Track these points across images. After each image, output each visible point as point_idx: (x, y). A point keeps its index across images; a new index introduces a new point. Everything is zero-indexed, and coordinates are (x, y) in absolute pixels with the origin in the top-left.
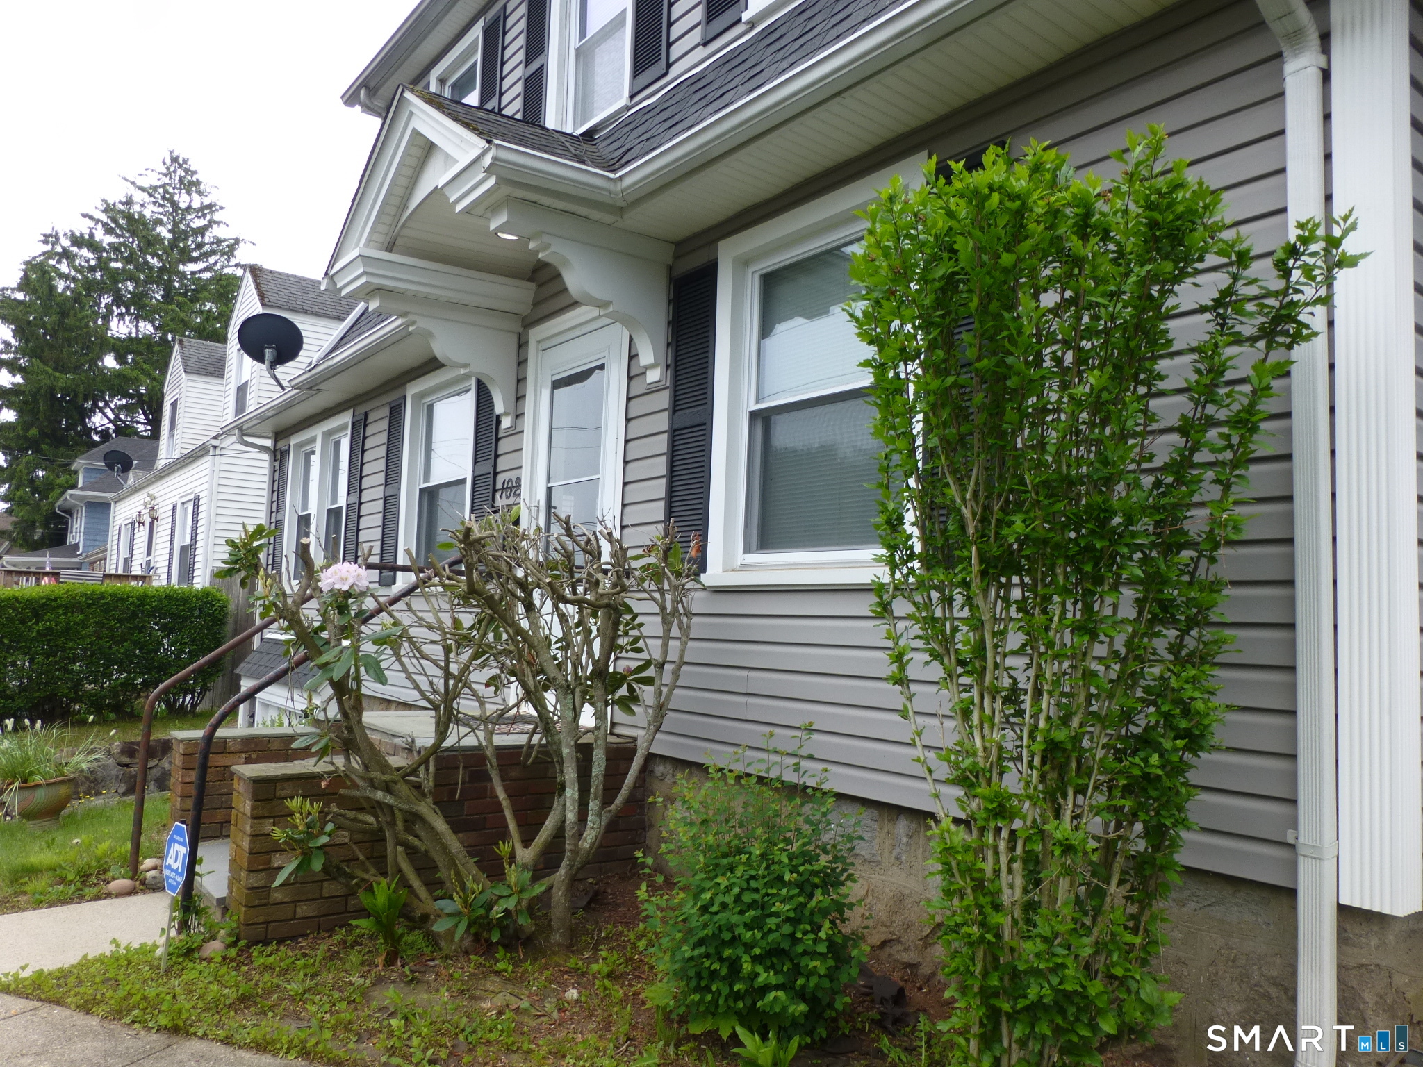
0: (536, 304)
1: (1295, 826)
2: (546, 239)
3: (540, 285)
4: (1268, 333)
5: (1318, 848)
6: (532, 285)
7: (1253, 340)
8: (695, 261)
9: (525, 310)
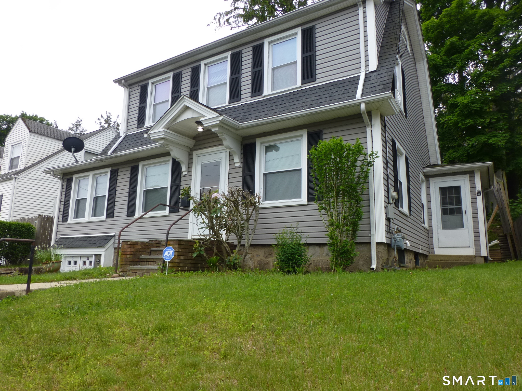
0: (195, 146)
1: (370, 233)
2: (223, 134)
3: (196, 141)
4: (368, 165)
5: (374, 235)
6: (195, 141)
7: (366, 165)
8: (250, 141)
9: (192, 146)
